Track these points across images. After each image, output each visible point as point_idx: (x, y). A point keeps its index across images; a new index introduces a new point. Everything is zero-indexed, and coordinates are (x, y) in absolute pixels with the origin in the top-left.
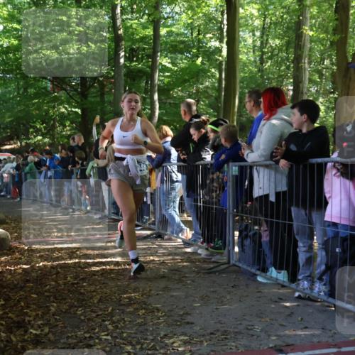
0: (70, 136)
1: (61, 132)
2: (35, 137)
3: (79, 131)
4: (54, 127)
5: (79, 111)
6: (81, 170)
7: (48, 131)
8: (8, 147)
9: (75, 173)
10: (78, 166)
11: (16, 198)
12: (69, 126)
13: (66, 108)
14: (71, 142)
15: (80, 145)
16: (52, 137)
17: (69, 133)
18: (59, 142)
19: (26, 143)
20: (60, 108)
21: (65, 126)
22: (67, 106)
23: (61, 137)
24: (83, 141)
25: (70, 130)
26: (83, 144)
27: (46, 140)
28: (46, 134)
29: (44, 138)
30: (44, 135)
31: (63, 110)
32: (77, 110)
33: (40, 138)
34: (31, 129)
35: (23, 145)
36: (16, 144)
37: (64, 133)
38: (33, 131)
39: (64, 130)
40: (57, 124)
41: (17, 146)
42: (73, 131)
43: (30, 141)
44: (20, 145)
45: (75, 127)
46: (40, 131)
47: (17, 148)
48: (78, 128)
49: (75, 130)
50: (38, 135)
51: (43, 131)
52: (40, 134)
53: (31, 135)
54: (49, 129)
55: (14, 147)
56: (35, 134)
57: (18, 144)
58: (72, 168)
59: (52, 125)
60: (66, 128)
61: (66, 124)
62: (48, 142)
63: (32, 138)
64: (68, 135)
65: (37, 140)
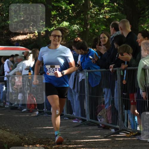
0: (109, 20)
1: (97, 14)
2: (59, 22)
3: (122, 13)
4: (86, 7)
6: (128, 71)
7: (78, 14)
8: (21, 38)
10: (123, 66)
11: (32, 112)
12: (107, 6)
14: (112, 30)
15: (125, 35)
16: (84, 23)
17: (108, 16)
18: (94, 30)
21: (102, 6)
23: (97, 23)
24: (130, 30)
25: (110, 12)
26: (130, 34)
27: (76, 27)
28: (75, 18)
29: (72, 24)
30: (71, 21)
33: (65, 24)
34: (53, 12)
35: (42, 34)
36: (33, 33)
37: (101, 16)
38: (56, 13)
39: (101, 12)
40: (90, 3)
41: (34, 36)
42: (114, 14)
43: (52, 28)
44: (38, 34)
45: (117, 7)
46: (66, 15)
47: (34, 39)
48: (121, 8)
49: (117, 12)
50: (63, 20)
51: (71, 14)
52: (66, 18)
53: (54, 21)
54: (79, 10)
55: (30, 37)
56: (58, 18)
57: (35, 33)
58: (115, 69)
59: (83, 4)
60: (104, 9)
61: (103, 4)
62: (78, 30)
63: (54, 24)
64: (106, 19)
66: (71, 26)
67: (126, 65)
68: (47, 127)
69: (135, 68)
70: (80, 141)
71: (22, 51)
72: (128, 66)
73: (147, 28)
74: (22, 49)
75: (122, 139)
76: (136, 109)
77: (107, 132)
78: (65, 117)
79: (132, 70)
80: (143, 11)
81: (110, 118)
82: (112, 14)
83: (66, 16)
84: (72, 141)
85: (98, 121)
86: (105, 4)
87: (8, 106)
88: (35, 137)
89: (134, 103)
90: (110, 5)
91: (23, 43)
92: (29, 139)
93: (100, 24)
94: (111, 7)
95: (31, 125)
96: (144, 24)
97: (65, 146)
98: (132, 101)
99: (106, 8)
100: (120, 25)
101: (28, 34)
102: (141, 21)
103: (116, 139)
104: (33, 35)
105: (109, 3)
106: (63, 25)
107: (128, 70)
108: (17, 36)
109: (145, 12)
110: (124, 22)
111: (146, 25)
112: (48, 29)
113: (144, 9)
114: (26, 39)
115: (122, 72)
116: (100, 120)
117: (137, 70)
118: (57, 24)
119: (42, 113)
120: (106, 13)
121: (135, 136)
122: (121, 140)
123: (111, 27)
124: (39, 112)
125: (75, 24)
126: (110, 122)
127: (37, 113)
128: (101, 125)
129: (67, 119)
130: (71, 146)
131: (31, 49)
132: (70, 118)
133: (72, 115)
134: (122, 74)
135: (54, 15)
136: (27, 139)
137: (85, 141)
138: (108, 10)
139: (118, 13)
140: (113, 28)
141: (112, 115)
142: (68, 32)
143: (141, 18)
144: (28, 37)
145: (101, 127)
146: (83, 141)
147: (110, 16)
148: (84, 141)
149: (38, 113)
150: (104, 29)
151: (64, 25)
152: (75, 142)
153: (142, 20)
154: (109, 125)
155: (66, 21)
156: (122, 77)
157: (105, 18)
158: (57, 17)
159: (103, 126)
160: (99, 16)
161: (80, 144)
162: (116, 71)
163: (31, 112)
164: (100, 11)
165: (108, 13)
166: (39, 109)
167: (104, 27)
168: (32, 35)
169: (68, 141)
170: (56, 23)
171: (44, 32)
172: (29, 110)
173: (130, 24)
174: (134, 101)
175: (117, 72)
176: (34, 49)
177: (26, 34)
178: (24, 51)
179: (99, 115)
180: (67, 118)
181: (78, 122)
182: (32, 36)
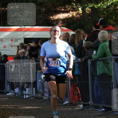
8: (62, 16)
19: (93, 8)
35: (87, 12)
36: (76, 11)
41: (78, 14)
43: (99, 5)
44: (82, 12)
47: (77, 17)
55: (73, 16)
57: (79, 10)
65: (112, 4)
87: (46, 98)
101: (71, 12)
104: (76, 12)
108: (57, 14)
112: (95, 5)
114: (68, 18)
119: (88, 106)
127: (81, 106)
144: (70, 16)
149: (83, 107)
163: (74, 105)
168: (75, 13)
172: (71, 102)
177: (68, 12)
182: (75, 15)
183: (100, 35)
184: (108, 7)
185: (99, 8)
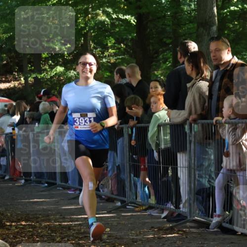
0: (114, 65)
2: (52, 67)
3: (131, 56)
5: (133, 20)
6: (138, 129)
7: (76, 57)
8: (2, 86)
9: (126, 136)
10: (132, 123)
12: (112, 47)
13: (108, 15)
15: (134, 84)
17: (113, 60)
20: (97, 15)
22: (110, 10)
25: (115, 55)
27: (72, 73)
28: (72, 62)
29: (67, 69)
30: (67, 65)
31: (103, 18)
32: (128, 17)
33: (60, 69)
34: (44, 54)
35: (29, 82)
36: (18, 81)
37: (104, 60)
38: (47, 56)
39: (105, 55)
40: (91, 43)
41: (20, 84)
42: (121, 57)
43: (43, 75)
44: (25, 82)
45: (124, 49)
46: (60, 57)
47: (19, 88)
48: (129, 50)
49: (124, 55)
50: (56, 65)
51: (67, 57)
52: (60, 61)
53: (45, 65)
54: (77, 52)
55: (15, 86)
56: (51, 62)
57: (21, 80)
58: (121, 126)
59: (82, 45)
60: (108, 52)
61: (107, 44)
62: (76, 77)
63: (45, 70)
64: (111, 63)
65: (56, 74)
66: (66, 72)
67: (135, 122)
68: (35, 200)
69: (146, 125)
70: (77, 217)
71: (4, 104)
72: (138, 123)
73: (161, 76)
74: (4, 101)
75: (129, 214)
76: (147, 176)
77: (110, 205)
78: (58, 187)
79: (142, 127)
80: (156, 55)
81: (116, 188)
82: (118, 57)
83: (61, 60)
84: (66, 217)
85: (100, 191)
86: (109, 45)
88: (19, 212)
89: (145, 169)
90: (115, 46)
91: (6, 93)
92: (11, 215)
93: (103, 69)
94: (117, 49)
95: (14, 197)
96: (158, 70)
97: (57, 224)
98: (142, 167)
99: (110, 50)
100: (128, 71)
101: (12, 82)
102: (154, 67)
103: (123, 214)
104: (18, 82)
105: (114, 43)
106: (56, 71)
107: (138, 127)
109: (158, 56)
110: (132, 68)
111: (160, 72)
112: (38, 75)
113: (157, 52)
114: (9, 88)
115: (130, 130)
116: (103, 191)
117: (148, 127)
118: (49, 70)
119: (30, 182)
120: (111, 56)
121: (146, 210)
122: (128, 216)
123: (115, 73)
124: (25, 180)
125: (71, 70)
126: (115, 193)
127: (23, 181)
128: (103, 197)
129: (61, 190)
130: (66, 224)
131: (15, 101)
132: (64, 188)
133: (67, 185)
134: (130, 132)
135: (46, 58)
136: (9, 214)
137: (83, 216)
138: (114, 53)
139: (126, 57)
140: (119, 75)
141: (118, 185)
142: (62, 80)
143: (154, 63)
144: (12, 86)
145: (104, 199)
146: (81, 216)
147: (116, 60)
148: (82, 218)
149: (25, 182)
150: (108, 76)
151: (58, 70)
152: (70, 218)
153: (155, 65)
154: (114, 196)
155: (61, 66)
156: (130, 136)
157: (109, 62)
158: (49, 60)
159: (106, 198)
160: (102, 60)
161: (77, 221)
162: (122, 129)
163: (15, 181)
164: (103, 53)
165: (113, 56)
166: (25, 177)
167: (108, 74)
168: (16, 83)
169: (62, 217)
170: (47, 68)
171: (33, 80)
172: (12, 178)
173: (140, 70)
174: (144, 166)
175: (124, 130)
176: (18, 101)
177: (9, 82)
178: (7, 103)
179: (102, 184)
180: (61, 188)
181: (75, 193)
182: (16, 85)
183: (41, 107)
184: (51, 77)
185: (43, 78)
